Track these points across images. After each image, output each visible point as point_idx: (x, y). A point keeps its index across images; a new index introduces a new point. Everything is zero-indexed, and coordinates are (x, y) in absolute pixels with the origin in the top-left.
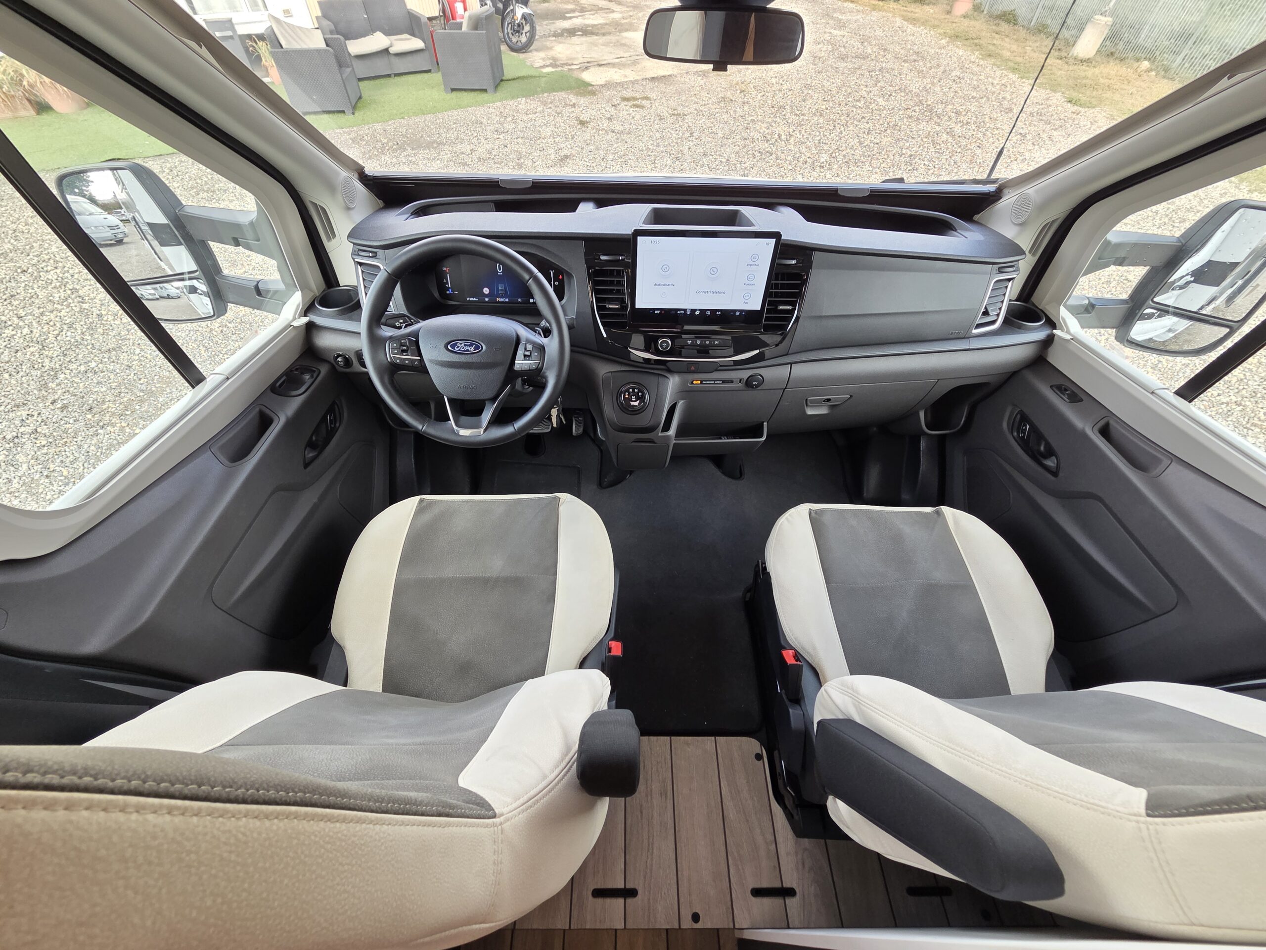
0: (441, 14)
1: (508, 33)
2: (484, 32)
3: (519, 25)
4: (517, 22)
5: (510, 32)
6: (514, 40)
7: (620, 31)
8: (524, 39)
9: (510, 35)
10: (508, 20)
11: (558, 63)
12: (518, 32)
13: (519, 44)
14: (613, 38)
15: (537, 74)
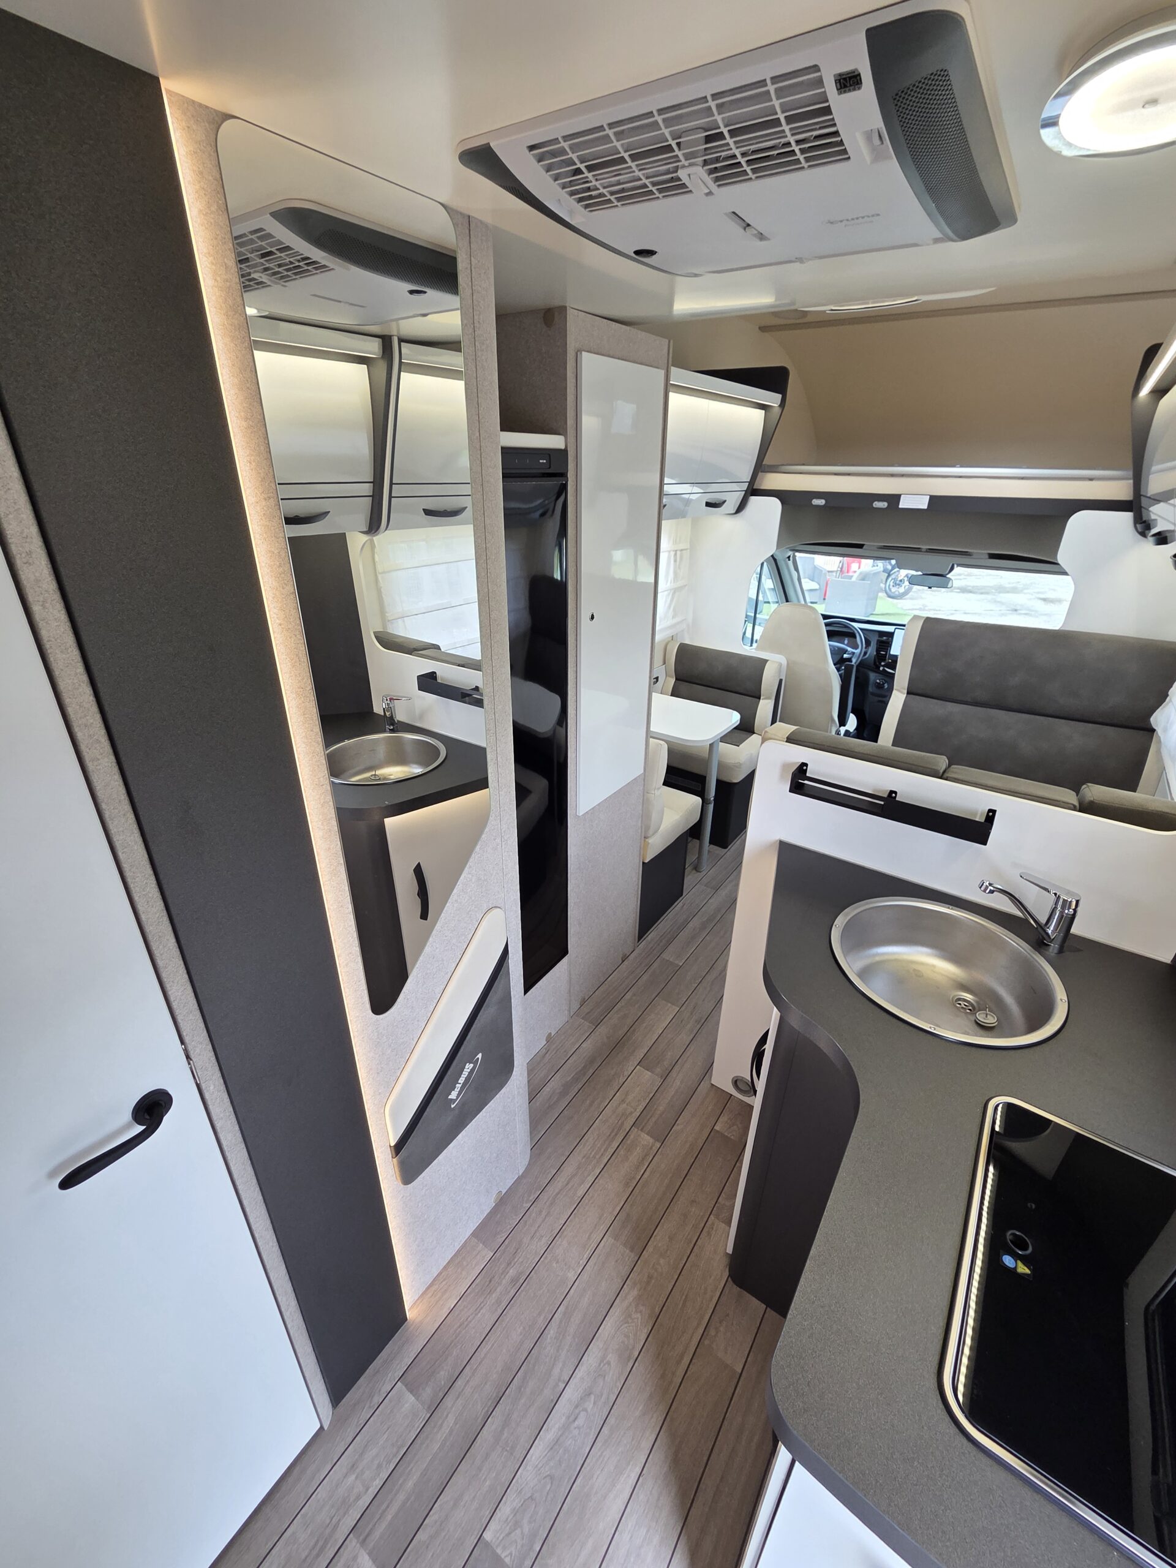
0: (839, 569)
1: (889, 585)
2: (869, 582)
3: (901, 581)
4: (900, 579)
5: (892, 584)
6: (893, 590)
7: (1000, 592)
8: (902, 590)
9: (891, 587)
10: (893, 576)
11: (927, 608)
12: (899, 585)
13: (897, 593)
14: (989, 597)
15: (905, 613)
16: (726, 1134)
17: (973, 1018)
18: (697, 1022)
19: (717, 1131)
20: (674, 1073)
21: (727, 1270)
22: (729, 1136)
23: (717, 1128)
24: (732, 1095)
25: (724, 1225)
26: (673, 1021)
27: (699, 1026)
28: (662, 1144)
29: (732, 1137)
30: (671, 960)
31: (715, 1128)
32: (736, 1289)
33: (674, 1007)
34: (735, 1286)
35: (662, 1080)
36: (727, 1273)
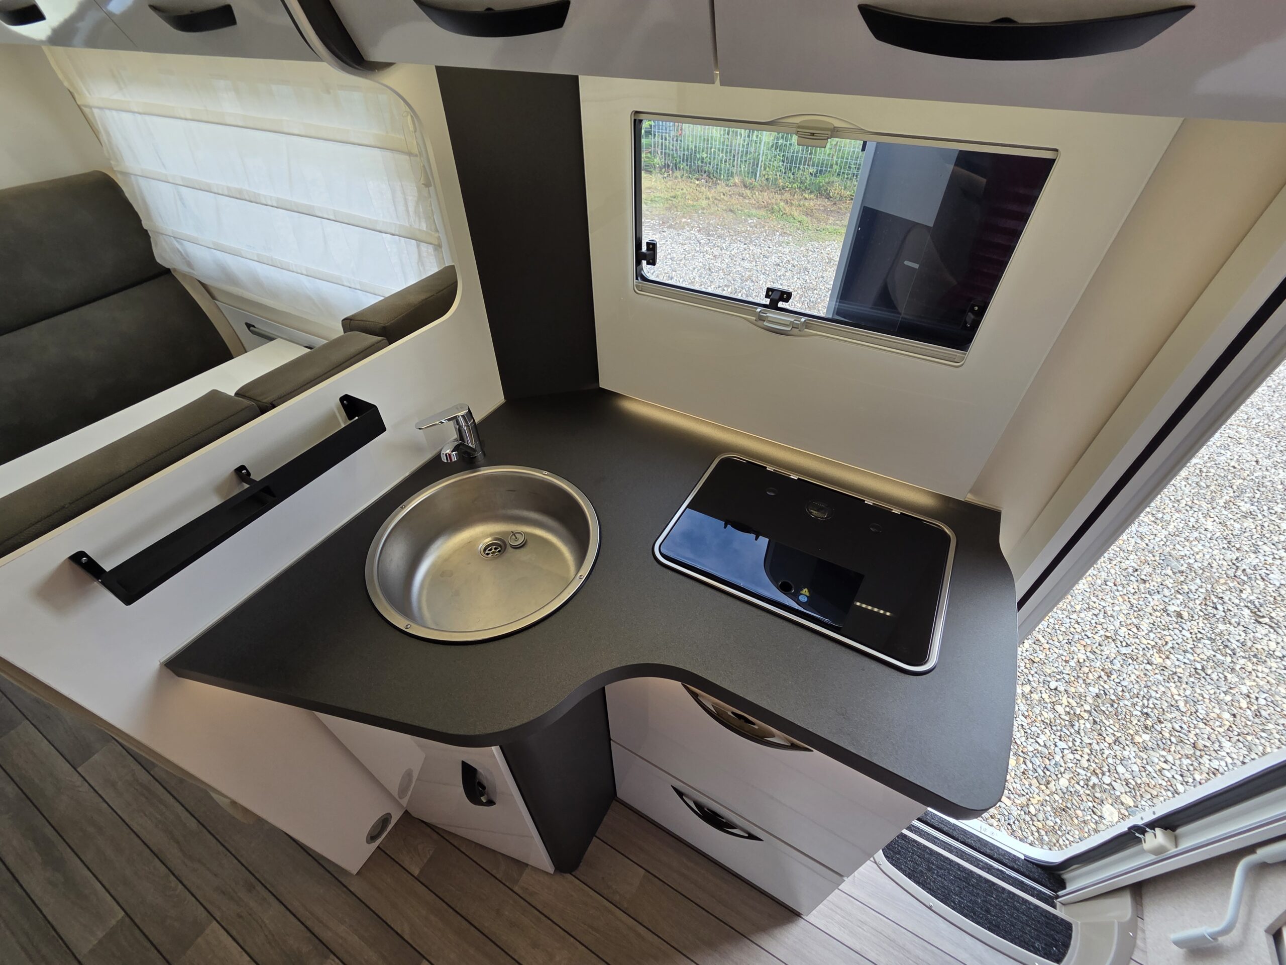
16: (425, 861)
17: (510, 550)
18: (250, 888)
19: (421, 872)
20: (326, 935)
21: (565, 875)
22: (429, 857)
23: (416, 872)
24: (378, 847)
25: (524, 875)
26: (234, 933)
27: (259, 887)
28: (424, 957)
29: (431, 852)
30: (100, 934)
31: (416, 875)
32: (582, 867)
33: (207, 931)
34: (580, 867)
35: (332, 956)
36: (568, 876)
